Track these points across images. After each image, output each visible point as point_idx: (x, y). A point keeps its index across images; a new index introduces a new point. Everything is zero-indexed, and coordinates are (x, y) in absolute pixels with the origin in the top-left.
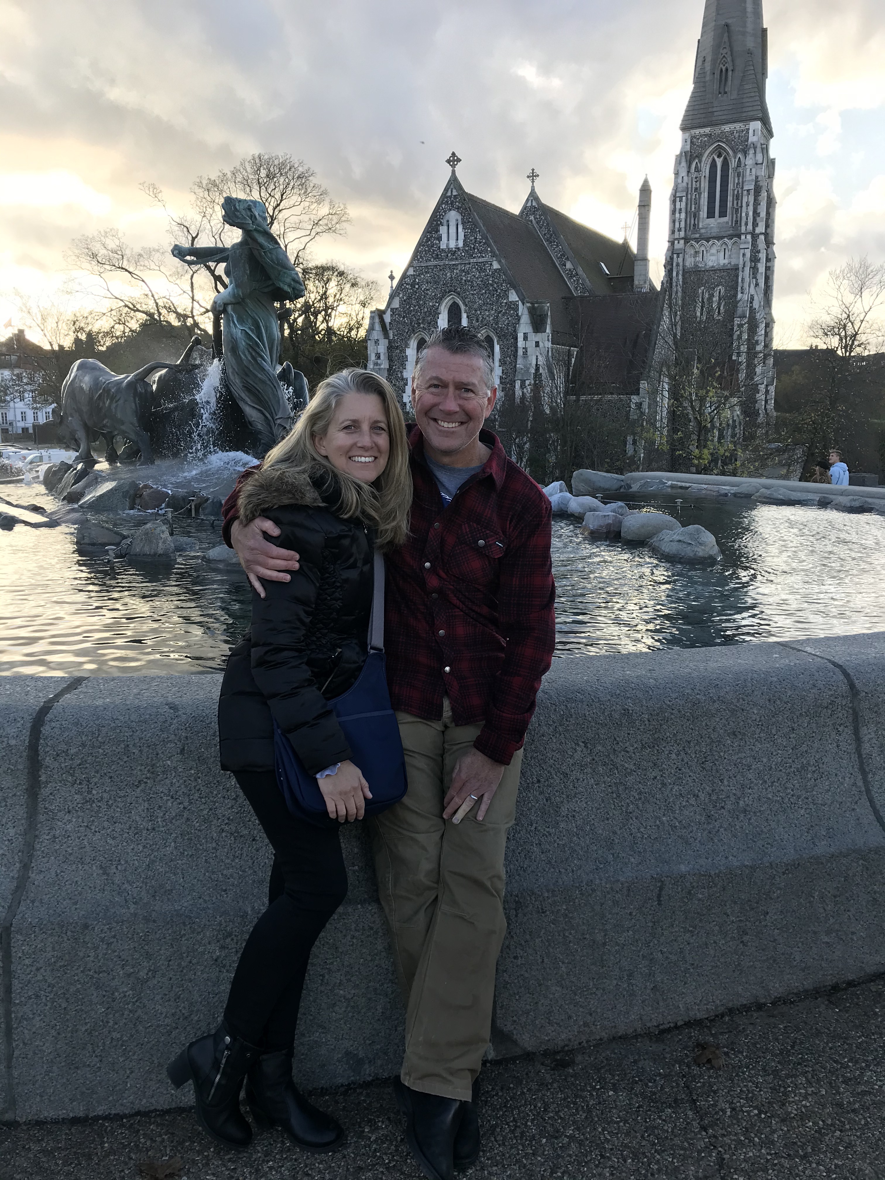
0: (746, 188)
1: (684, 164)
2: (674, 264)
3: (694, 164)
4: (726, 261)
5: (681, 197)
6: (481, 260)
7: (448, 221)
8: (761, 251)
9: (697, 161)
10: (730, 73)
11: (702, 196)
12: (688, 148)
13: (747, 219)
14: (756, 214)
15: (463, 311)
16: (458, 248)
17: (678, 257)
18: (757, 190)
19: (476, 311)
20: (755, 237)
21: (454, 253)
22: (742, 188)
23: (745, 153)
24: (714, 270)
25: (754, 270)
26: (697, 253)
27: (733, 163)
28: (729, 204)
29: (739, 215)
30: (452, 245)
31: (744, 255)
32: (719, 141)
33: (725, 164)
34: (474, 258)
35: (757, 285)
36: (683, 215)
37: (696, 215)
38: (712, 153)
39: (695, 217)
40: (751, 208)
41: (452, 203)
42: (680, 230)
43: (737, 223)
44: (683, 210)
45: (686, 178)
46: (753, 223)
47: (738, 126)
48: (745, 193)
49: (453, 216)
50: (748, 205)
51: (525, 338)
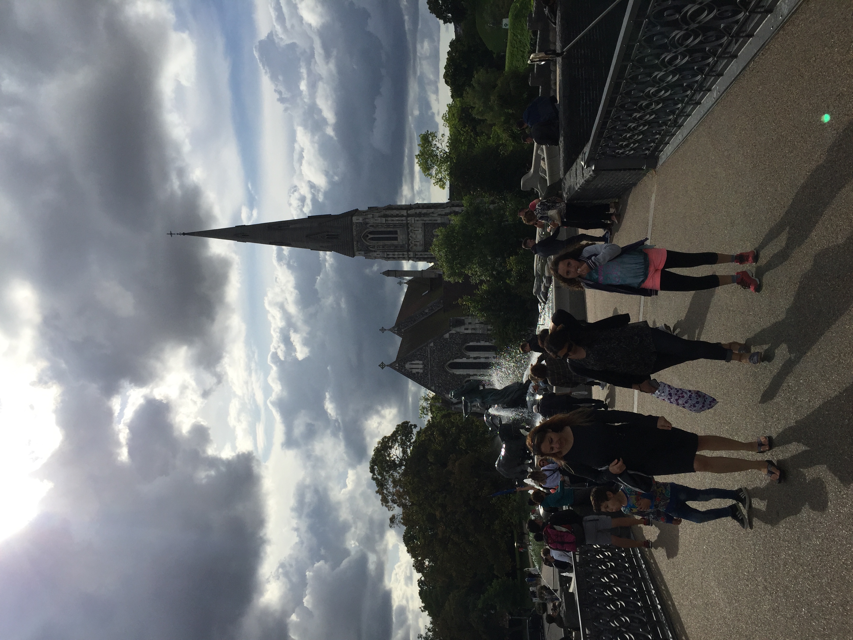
0: (384, 222)
1: (371, 254)
2: (421, 256)
3: (371, 249)
4: (420, 229)
5: (388, 255)
6: (429, 352)
7: (410, 369)
8: (416, 212)
9: (369, 248)
10: (330, 234)
11: (387, 244)
12: (363, 252)
13: (399, 220)
14: (397, 216)
15: (453, 361)
16: (423, 363)
17: (417, 255)
18: (386, 216)
19: (453, 354)
20: (408, 216)
21: (425, 366)
22: (384, 223)
23: (367, 223)
24: (425, 236)
25: (425, 215)
26: (416, 245)
27: (372, 229)
28: (392, 230)
29: (397, 224)
30: (421, 366)
31: (417, 221)
32: (361, 237)
33: (371, 233)
34: (428, 355)
35: (433, 213)
36: (396, 253)
37: (396, 246)
38: (366, 240)
39: (396, 247)
40: (394, 219)
41: (402, 366)
42: (403, 255)
43: (401, 225)
44: (394, 253)
45: (378, 253)
46: (402, 217)
47: (354, 227)
48: (387, 222)
49: (408, 366)
50: (393, 220)
51: (467, 329)
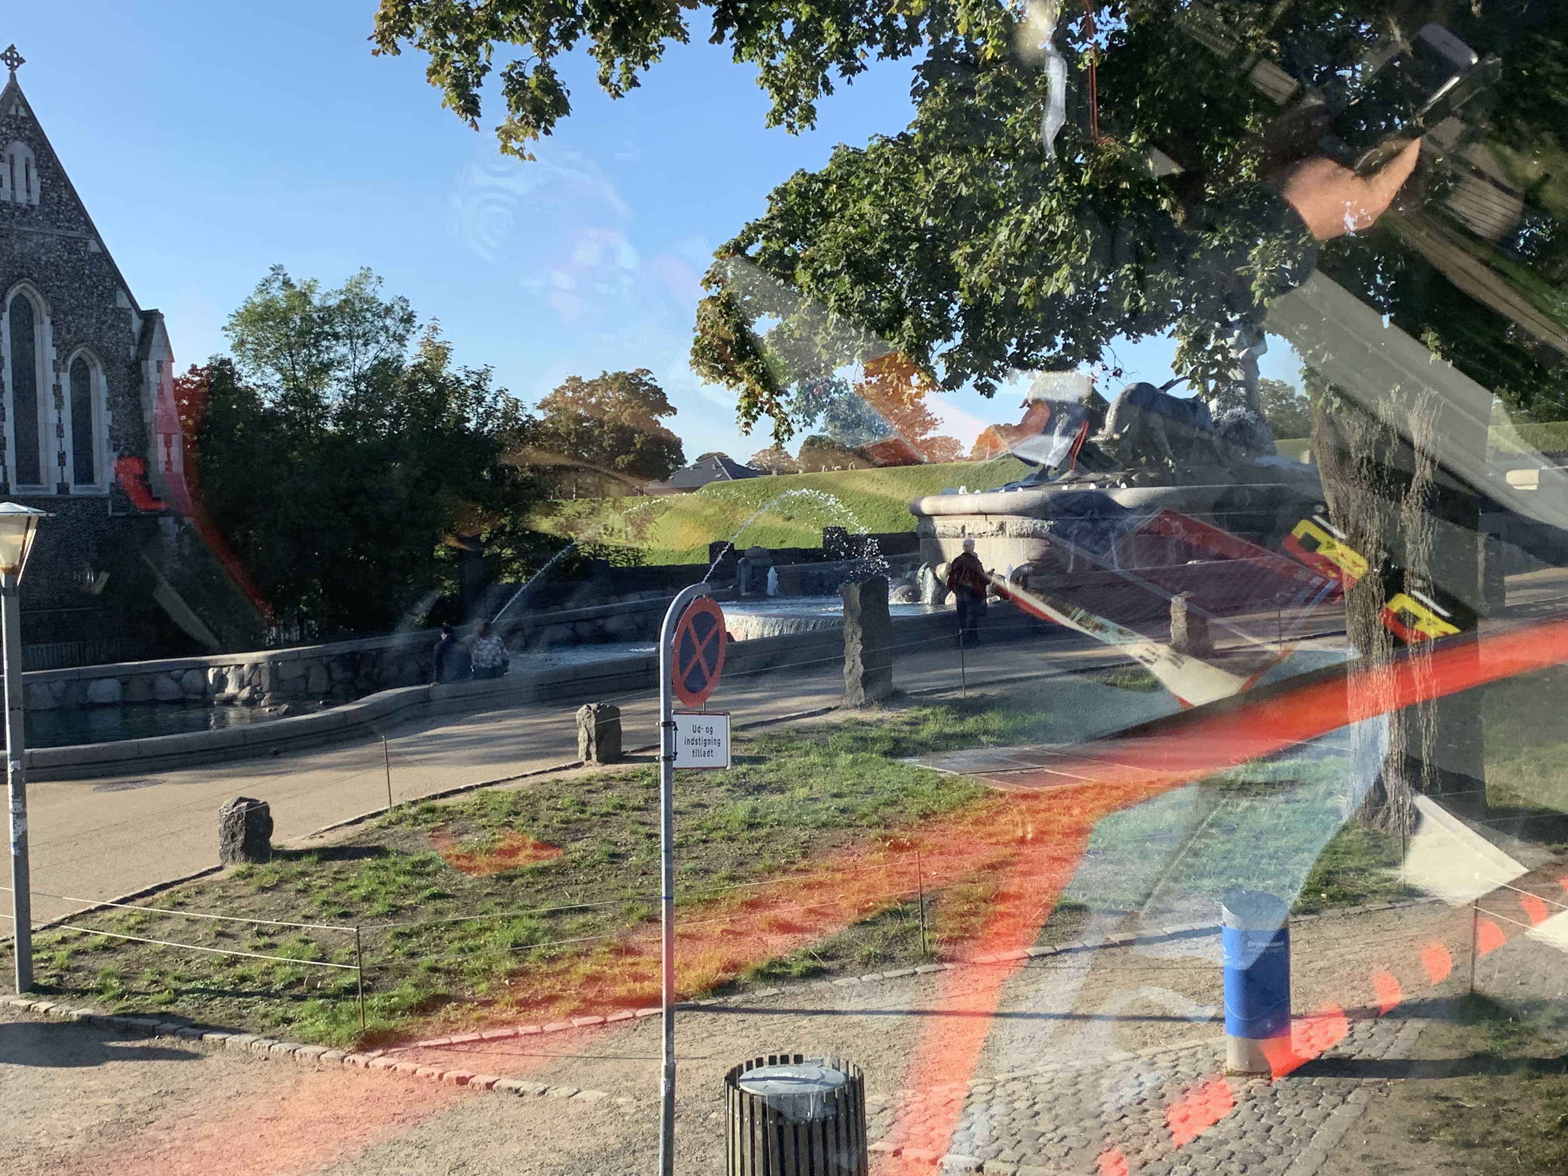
6: (71, 234)
7: (12, 157)
16: (33, 207)
21: (25, 213)
30: (21, 198)
34: (59, 227)
41: (18, 128)
49: (21, 150)
